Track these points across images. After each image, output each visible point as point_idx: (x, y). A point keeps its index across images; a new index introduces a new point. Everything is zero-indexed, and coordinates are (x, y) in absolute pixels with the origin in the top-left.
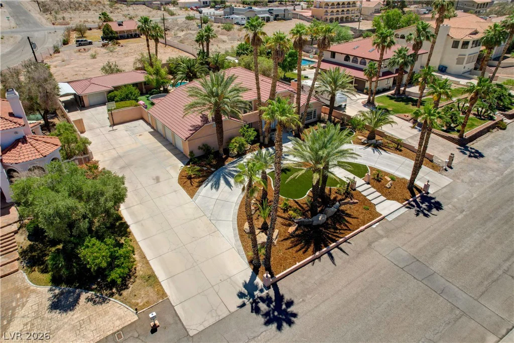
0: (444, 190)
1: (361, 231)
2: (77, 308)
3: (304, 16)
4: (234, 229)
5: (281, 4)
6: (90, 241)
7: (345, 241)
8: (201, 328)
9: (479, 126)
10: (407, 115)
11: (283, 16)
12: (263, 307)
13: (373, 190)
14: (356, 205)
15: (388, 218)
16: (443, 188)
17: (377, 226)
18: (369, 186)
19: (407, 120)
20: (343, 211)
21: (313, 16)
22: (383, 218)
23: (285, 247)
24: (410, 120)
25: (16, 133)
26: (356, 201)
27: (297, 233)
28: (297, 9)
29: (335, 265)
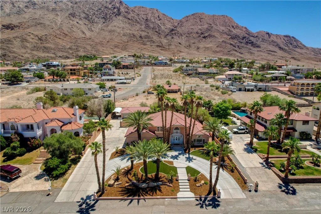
0: (233, 200)
1: (157, 198)
2: (40, 180)
3: (280, 90)
4: (108, 176)
5: (280, 82)
6: (55, 158)
7: (144, 199)
8: (60, 201)
9: (317, 175)
10: (264, 155)
11: (265, 89)
12: (84, 206)
13: (188, 184)
14: (170, 187)
15: (178, 200)
16: (233, 199)
17: (168, 200)
18: (188, 182)
19: (261, 158)
20: (160, 187)
21: (289, 91)
22: (176, 198)
23: (118, 190)
24: (264, 158)
25: (70, 120)
26: (172, 185)
27: (129, 187)
28: (287, 85)
29: (128, 206)
